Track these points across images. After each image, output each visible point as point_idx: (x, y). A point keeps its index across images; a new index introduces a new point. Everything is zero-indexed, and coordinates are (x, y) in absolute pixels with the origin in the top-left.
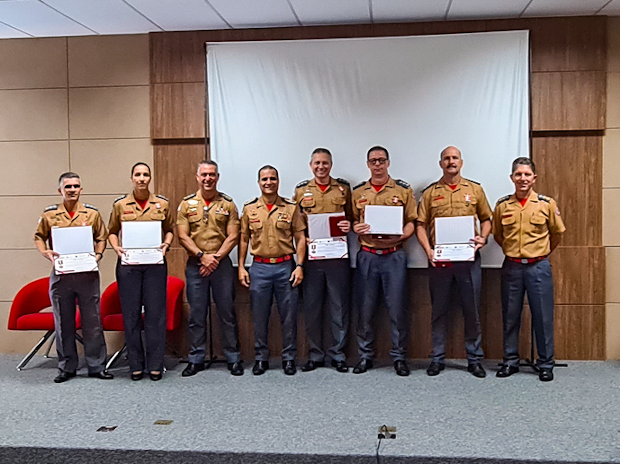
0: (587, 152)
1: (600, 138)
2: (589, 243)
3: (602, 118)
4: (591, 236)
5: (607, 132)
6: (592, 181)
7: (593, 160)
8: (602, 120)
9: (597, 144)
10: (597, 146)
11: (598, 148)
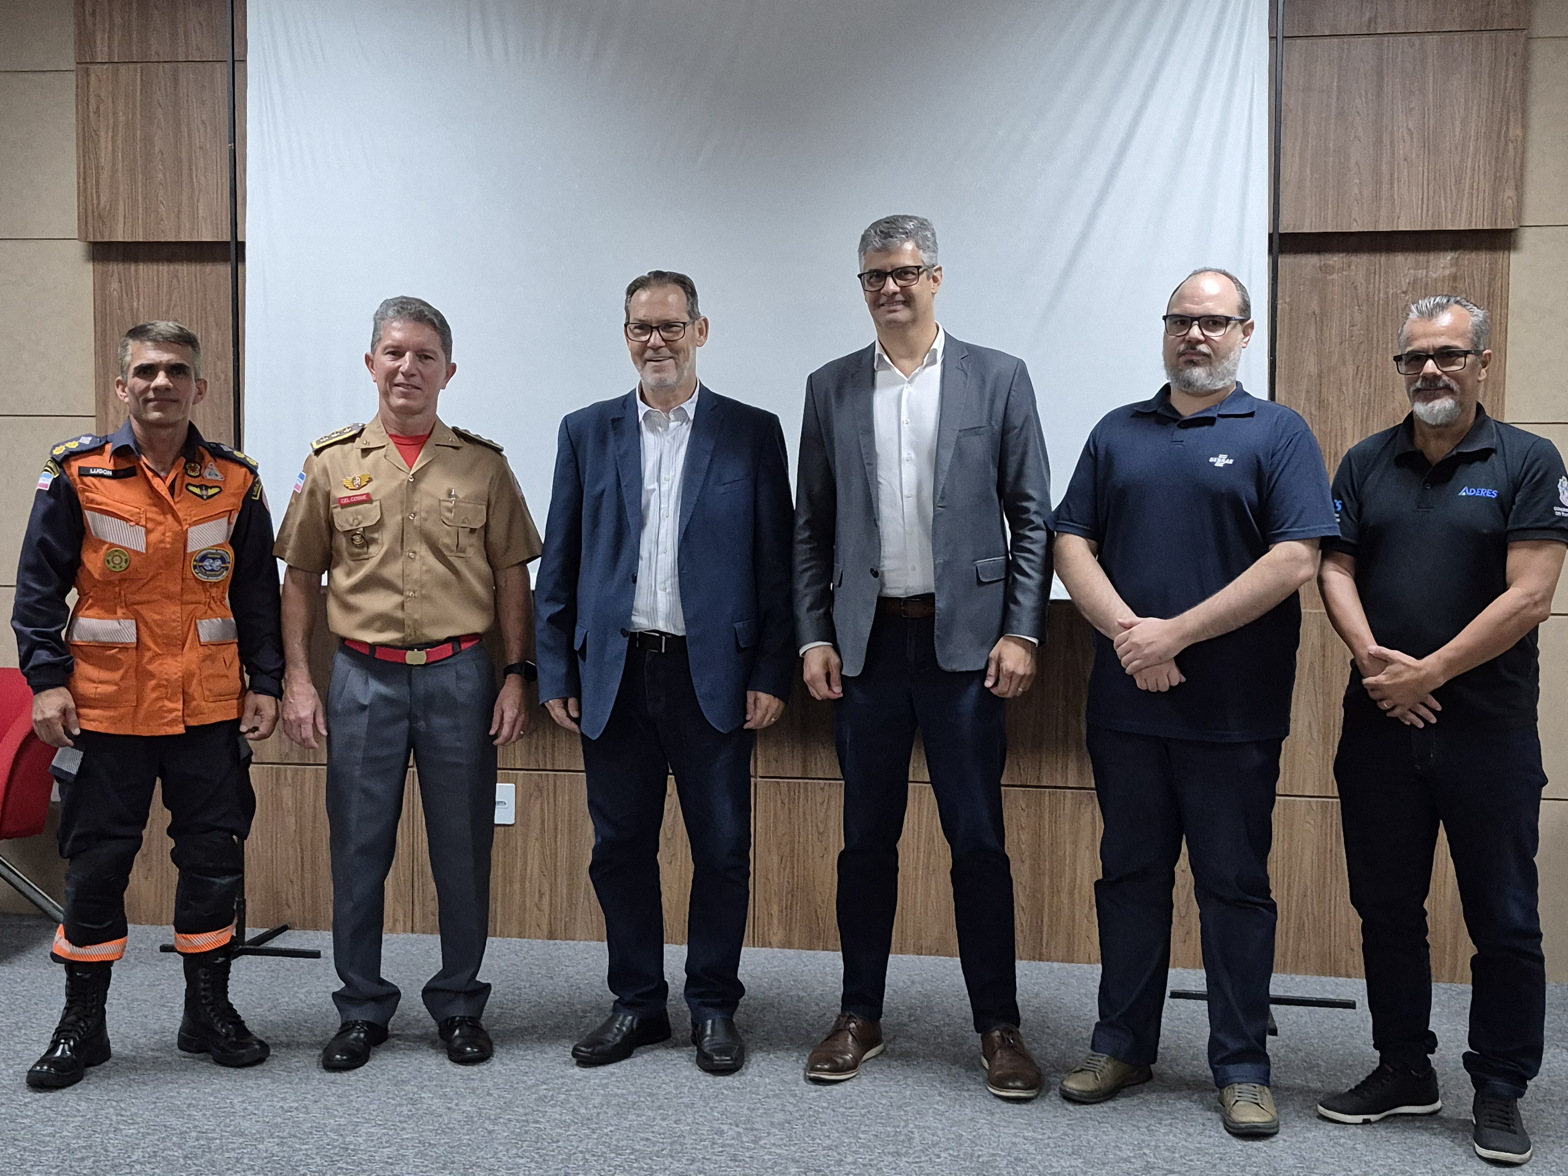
1: (1501, 256)
3: (1510, 192)
5: (1528, 238)
8: (1509, 197)
9: (1492, 280)
10: (1490, 286)
11: (1494, 291)
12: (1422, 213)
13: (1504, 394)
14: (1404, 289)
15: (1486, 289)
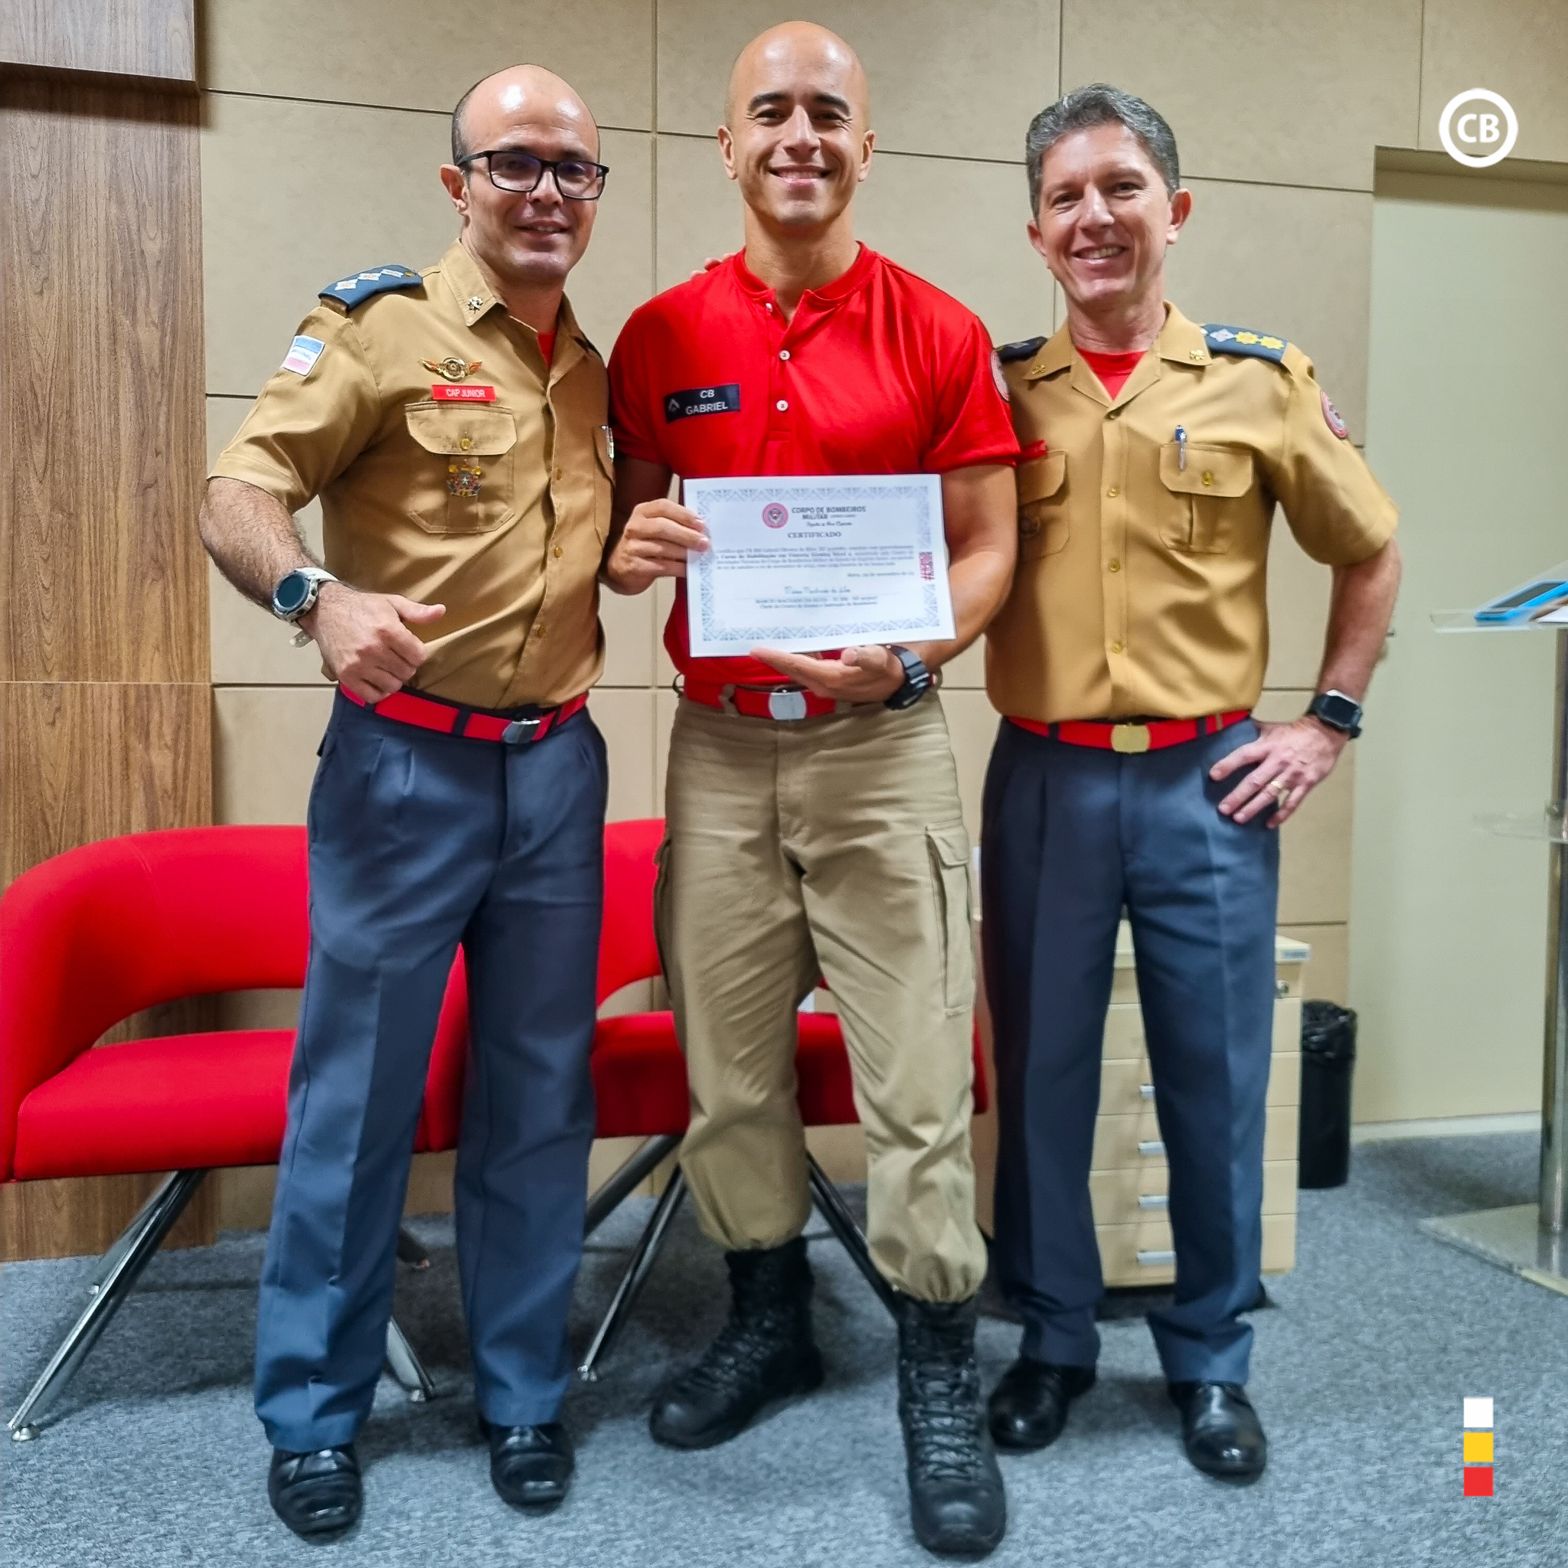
0: (121, 203)
1: (186, 137)
2: (144, 671)
3: (176, 22)
4: (153, 631)
5: (223, 108)
6: (151, 355)
7: (153, 246)
8: (176, 30)
9: (174, 169)
10: (171, 181)
11: (177, 187)
12: (36, 37)
13: (202, 351)
14: (35, 172)
15: (166, 183)
